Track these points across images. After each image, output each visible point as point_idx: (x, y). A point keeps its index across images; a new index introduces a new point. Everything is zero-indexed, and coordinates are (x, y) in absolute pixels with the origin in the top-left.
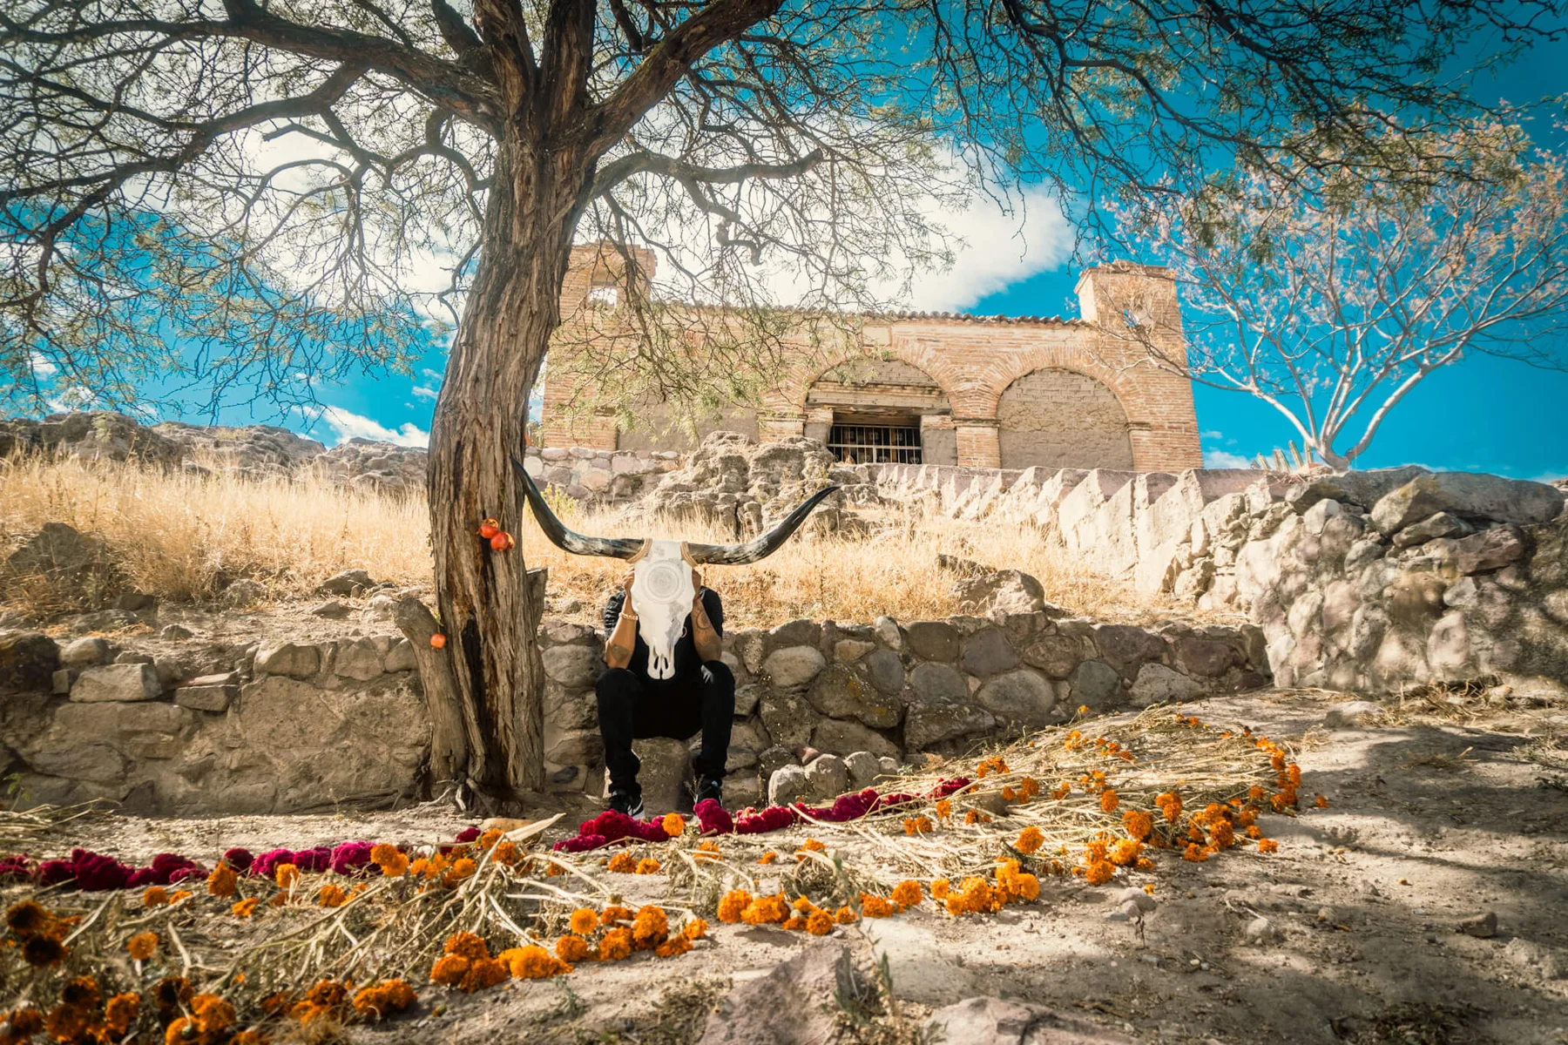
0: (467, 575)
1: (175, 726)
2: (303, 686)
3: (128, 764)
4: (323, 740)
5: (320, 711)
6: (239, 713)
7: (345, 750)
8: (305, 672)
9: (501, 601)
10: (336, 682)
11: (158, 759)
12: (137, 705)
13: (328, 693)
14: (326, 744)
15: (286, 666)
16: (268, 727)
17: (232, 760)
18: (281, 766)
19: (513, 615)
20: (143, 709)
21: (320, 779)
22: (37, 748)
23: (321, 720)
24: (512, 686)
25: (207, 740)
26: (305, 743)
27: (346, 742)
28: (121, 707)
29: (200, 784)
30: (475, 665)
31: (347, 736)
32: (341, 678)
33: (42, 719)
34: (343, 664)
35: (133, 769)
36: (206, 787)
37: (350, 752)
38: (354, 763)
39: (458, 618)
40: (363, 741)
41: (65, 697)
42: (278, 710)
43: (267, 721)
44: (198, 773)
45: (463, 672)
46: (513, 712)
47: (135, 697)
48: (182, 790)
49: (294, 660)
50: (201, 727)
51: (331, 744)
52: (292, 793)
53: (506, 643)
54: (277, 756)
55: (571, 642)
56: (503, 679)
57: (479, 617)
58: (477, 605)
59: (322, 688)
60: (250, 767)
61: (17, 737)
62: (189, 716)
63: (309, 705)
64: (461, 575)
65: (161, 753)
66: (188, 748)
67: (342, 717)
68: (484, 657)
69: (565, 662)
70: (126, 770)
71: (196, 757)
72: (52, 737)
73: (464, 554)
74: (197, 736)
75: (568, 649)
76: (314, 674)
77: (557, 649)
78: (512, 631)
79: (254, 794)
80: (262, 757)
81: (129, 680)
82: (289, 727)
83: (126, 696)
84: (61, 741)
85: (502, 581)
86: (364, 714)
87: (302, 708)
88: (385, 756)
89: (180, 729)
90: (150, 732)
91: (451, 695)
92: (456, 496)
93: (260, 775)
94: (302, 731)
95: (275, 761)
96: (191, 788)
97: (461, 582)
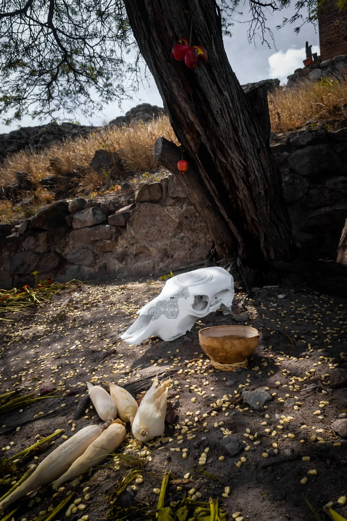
0: (183, 104)
1: (109, 236)
2: (157, 206)
3: (96, 256)
4: (170, 235)
5: (166, 219)
6: (132, 225)
7: (182, 238)
8: (157, 198)
9: (219, 120)
10: (172, 201)
11: (108, 252)
12: (94, 228)
13: (168, 207)
14: (172, 236)
15: (147, 197)
16: (144, 231)
17: (133, 250)
18: (154, 251)
19: (235, 130)
20: (96, 229)
21: (172, 256)
22: (67, 252)
23: (167, 224)
24: (249, 187)
25: (124, 241)
26: (162, 237)
27: (182, 234)
28: (88, 229)
29: (124, 263)
30: (216, 178)
31: (182, 231)
32: (173, 198)
33: (65, 239)
34: (172, 190)
35: (99, 258)
36: (126, 264)
37: (185, 239)
38: (187, 246)
39: (192, 144)
40: (190, 233)
41: (71, 228)
42: (147, 221)
43: (144, 228)
44: (123, 257)
45: (210, 186)
46: (256, 208)
47: (92, 224)
48: (117, 266)
49: (150, 193)
50: (121, 234)
51: (174, 236)
52: (161, 265)
53: (234, 155)
54: (151, 246)
55: (309, 144)
56: (241, 185)
57: (204, 138)
58: (199, 128)
59: (166, 206)
60: (141, 253)
61: (59, 248)
62: (114, 230)
63: (160, 216)
64: (179, 106)
65: (108, 249)
66: (117, 245)
67: (177, 220)
68: (220, 170)
69: (307, 160)
70: (95, 259)
71: (121, 249)
72: (71, 247)
73: (174, 85)
74: (120, 238)
75: (307, 150)
76: (161, 198)
77: (300, 151)
78: (239, 146)
79: (144, 267)
80: (145, 247)
81: (89, 216)
82: (154, 229)
83: (89, 224)
84: (74, 248)
85: (215, 103)
86: (186, 217)
87: (158, 218)
88: (203, 240)
89: (112, 237)
90: (101, 240)
91: (208, 203)
92: (150, 33)
93: (146, 257)
94: (160, 231)
95: (151, 249)
96: (121, 266)
97: (181, 112)
